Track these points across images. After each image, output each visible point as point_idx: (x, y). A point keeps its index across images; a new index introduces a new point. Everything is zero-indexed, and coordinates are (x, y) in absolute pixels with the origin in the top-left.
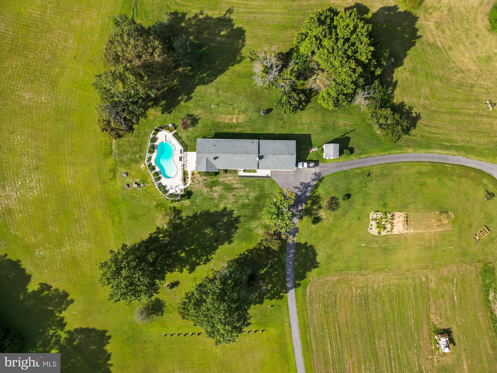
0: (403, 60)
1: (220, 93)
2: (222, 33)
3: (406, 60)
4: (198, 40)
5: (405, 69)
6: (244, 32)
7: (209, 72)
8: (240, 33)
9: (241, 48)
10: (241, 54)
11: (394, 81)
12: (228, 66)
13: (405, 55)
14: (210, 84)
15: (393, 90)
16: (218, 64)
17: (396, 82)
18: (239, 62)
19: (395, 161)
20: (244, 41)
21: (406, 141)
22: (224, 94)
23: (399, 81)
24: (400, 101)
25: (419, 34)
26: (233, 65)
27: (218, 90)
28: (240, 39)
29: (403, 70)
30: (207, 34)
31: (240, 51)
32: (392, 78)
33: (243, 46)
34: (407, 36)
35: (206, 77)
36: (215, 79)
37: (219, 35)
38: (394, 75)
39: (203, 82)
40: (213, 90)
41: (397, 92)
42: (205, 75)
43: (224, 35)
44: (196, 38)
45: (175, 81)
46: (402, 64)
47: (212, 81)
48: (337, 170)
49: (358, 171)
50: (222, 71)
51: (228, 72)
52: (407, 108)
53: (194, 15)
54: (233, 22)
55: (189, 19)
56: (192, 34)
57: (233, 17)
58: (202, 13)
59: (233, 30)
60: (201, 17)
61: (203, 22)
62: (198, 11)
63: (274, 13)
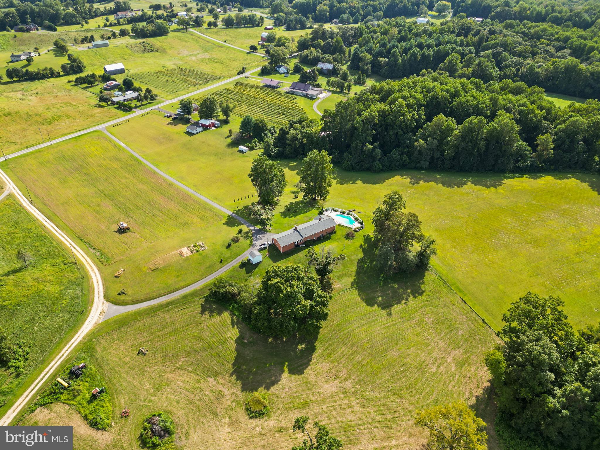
0: (237, 345)
2: (380, 298)
3: (234, 346)
4: (391, 287)
5: (232, 339)
6: (367, 305)
7: (365, 269)
9: (359, 293)
10: (356, 289)
11: (236, 327)
12: (357, 278)
13: (237, 350)
14: (357, 261)
15: (232, 320)
16: (364, 278)
17: (233, 326)
18: (352, 284)
19: (206, 278)
20: (362, 298)
21: (204, 292)
23: (231, 328)
24: (223, 315)
25: (234, 377)
26: (354, 280)
28: (366, 299)
29: (232, 337)
31: (358, 291)
32: (238, 327)
33: (359, 295)
34: (244, 367)
35: (364, 265)
36: (357, 266)
37: (382, 297)
38: (238, 330)
39: (361, 261)
40: (353, 257)
41: (229, 320)
43: (378, 297)
44: (393, 287)
46: (236, 341)
47: (358, 263)
48: (244, 254)
49: (230, 260)
50: (358, 273)
51: (354, 274)
52: (214, 314)
53: (409, 300)
54: (380, 308)
55: (409, 296)
56: (398, 289)
57: (384, 312)
58: (405, 303)
59: (376, 303)
60: (404, 301)
61: (399, 299)
62: (409, 304)
63: (358, 327)
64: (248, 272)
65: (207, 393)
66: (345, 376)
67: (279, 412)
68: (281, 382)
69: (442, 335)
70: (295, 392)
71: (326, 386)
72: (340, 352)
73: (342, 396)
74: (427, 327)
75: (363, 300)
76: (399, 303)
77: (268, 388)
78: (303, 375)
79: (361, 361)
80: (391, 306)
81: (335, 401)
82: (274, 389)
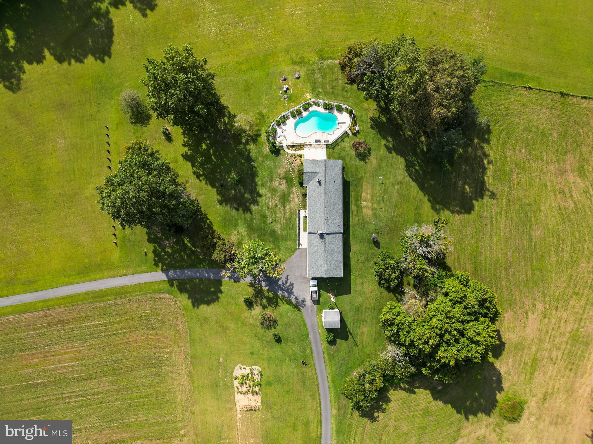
0: (440, 400)
1: (397, 187)
2: (467, 187)
3: (440, 403)
4: (459, 158)
5: (430, 402)
6: (469, 213)
7: (421, 172)
8: (468, 209)
9: (449, 210)
10: (443, 210)
11: (415, 390)
12: (428, 195)
13: (445, 402)
14: (406, 174)
15: (404, 389)
16: (431, 183)
17: (414, 393)
18: (433, 208)
19: (322, 394)
20: (459, 213)
21: (345, 406)
22: (395, 191)
23: (415, 396)
24: (392, 398)
25: (471, 417)
26: (429, 200)
27: (400, 183)
28: (461, 208)
29: (428, 400)
30: (466, 170)
31: (446, 208)
32: (418, 388)
33: (453, 212)
34: (468, 403)
35: (415, 169)
36: (413, 180)
37: (465, 183)
38: (422, 390)
39: (409, 166)
40: (399, 178)
41: (402, 394)
42: (417, 168)
43: (464, 189)
44: (460, 156)
45: (409, 133)
46: (435, 398)
47: (410, 176)
48: (309, 326)
49: (308, 351)
50: (422, 188)
51: (421, 194)
52: (384, 406)
53: (487, 153)
54: (480, 200)
55: (483, 148)
56: (466, 151)
57: (486, 199)
58: (489, 162)
59: (471, 199)
60: (485, 162)
61: (479, 164)
62: (492, 158)
63: (491, 247)
64: (346, 338)
66: (530, 303)
67: (528, 391)
68: (502, 374)
69: (545, 158)
70: (519, 365)
71: (528, 330)
72: (505, 290)
73: (546, 321)
74: (527, 165)
75: (461, 213)
76: (484, 169)
77: (501, 389)
78: (506, 346)
79: (527, 276)
80: (483, 183)
81: (547, 332)
82: (506, 384)
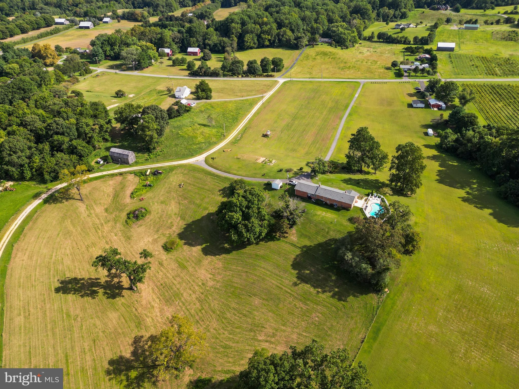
0: (206, 215)
1: (327, 230)
2: (308, 272)
6: (292, 265)
7: (329, 248)
8: (296, 265)
9: (299, 255)
10: (301, 251)
11: (218, 208)
12: (314, 247)
14: (332, 238)
16: (320, 251)
18: (305, 246)
20: (295, 259)
22: (325, 228)
23: (216, 207)
24: (223, 198)
25: (185, 226)
26: (311, 246)
27: (328, 233)
28: (298, 262)
29: (210, 211)
30: (320, 276)
31: (302, 253)
33: (297, 256)
34: (193, 227)
35: (332, 245)
36: (326, 241)
37: (311, 272)
38: (216, 210)
39: (335, 240)
40: (331, 233)
42: (333, 246)
43: (308, 270)
44: (330, 276)
45: (356, 248)
46: (209, 213)
47: (330, 240)
48: (279, 180)
49: (267, 177)
50: (320, 245)
51: (316, 243)
53: (325, 294)
54: (296, 276)
55: (330, 292)
56: (332, 281)
57: (295, 280)
58: (318, 292)
59: (300, 271)
60: (320, 290)
61: (320, 286)
62: (320, 295)
63: (264, 268)
65: (169, 221)
66: (217, 279)
67: (173, 257)
68: (193, 248)
69: (304, 334)
70: (189, 258)
71: (203, 271)
72: (235, 267)
73: (200, 284)
74: (305, 318)
75: (294, 261)
76: (315, 287)
77: (185, 244)
78: (204, 256)
79: (235, 283)
80: (307, 283)
81: (194, 281)
82: (186, 247)
